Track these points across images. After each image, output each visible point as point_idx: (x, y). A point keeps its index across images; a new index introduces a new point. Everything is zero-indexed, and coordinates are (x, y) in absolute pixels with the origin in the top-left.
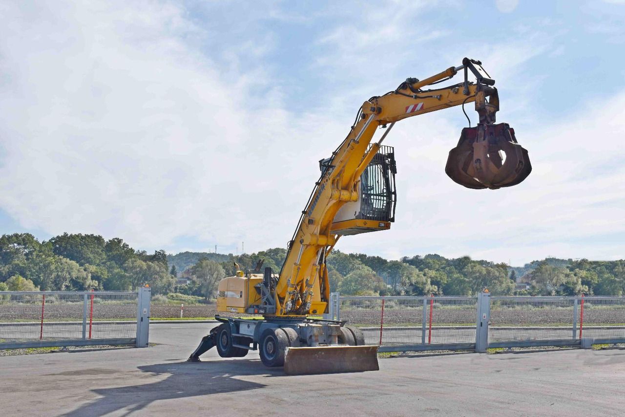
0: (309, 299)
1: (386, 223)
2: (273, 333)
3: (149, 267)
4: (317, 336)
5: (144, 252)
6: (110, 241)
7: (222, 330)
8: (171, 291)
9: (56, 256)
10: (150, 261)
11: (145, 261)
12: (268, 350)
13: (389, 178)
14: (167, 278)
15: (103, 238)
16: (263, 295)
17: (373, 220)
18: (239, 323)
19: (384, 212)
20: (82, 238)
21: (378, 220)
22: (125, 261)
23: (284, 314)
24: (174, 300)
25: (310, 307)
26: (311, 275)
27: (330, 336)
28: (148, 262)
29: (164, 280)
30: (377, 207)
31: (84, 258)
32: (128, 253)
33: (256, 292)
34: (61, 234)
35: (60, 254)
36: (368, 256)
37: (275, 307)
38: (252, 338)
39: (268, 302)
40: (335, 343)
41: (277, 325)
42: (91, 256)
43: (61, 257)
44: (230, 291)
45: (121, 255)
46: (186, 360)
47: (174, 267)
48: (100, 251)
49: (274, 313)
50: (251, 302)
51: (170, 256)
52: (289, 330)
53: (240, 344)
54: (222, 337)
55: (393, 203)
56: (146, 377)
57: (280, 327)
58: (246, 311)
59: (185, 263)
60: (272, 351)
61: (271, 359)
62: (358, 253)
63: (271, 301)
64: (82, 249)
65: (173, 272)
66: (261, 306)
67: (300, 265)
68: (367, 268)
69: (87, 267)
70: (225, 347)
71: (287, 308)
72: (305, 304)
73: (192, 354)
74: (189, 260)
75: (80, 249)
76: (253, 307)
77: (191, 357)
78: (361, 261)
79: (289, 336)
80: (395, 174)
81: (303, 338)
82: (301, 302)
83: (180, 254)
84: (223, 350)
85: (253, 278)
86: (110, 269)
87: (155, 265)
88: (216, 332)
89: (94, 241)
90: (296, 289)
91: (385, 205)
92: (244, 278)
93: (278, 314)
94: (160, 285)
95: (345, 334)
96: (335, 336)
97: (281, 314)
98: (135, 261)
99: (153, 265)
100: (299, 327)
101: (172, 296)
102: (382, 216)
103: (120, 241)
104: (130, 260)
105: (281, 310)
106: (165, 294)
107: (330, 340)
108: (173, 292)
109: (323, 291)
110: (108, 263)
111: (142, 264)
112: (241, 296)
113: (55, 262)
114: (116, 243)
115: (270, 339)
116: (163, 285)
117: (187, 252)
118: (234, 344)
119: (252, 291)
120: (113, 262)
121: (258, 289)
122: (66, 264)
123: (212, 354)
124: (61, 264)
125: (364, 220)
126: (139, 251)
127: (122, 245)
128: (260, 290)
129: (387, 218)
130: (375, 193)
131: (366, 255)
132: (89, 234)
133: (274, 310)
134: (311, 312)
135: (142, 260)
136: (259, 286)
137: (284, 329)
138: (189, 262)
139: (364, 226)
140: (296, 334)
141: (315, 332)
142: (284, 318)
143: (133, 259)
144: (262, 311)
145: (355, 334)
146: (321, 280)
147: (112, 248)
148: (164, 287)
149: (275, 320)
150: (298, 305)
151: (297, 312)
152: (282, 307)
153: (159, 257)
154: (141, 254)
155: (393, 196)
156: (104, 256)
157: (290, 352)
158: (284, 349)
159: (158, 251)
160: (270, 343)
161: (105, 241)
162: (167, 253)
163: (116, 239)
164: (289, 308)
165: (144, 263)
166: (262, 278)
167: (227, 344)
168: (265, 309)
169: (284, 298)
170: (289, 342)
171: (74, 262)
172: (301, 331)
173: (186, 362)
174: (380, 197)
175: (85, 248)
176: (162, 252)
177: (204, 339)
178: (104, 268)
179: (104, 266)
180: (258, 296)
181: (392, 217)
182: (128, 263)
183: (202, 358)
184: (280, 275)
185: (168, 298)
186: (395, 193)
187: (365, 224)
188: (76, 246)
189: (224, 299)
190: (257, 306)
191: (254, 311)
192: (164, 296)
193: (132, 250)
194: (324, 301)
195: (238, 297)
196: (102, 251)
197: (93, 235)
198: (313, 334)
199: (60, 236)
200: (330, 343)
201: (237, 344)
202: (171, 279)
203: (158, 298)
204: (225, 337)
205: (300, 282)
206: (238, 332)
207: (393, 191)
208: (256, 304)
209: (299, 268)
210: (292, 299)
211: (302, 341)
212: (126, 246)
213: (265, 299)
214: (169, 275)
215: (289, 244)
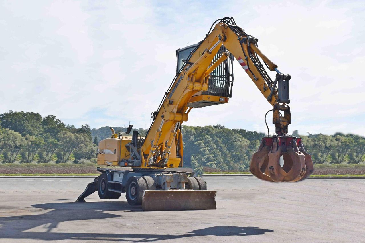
0: (167, 156)
1: (225, 98)
2: (135, 180)
3: (77, 138)
4: (169, 183)
5: (73, 126)
6: (46, 117)
7: (102, 178)
8: (93, 156)
9: (3, 128)
10: (77, 133)
11: (73, 133)
12: (132, 192)
13: (228, 64)
14: (91, 146)
15: (41, 115)
16: (131, 151)
17: (215, 95)
18: (114, 173)
19: (223, 90)
20: (25, 115)
21: (219, 96)
22: (58, 133)
23: (147, 166)
24: (95, 163)
25: (167, 162)
26: (170, 139)
27: (179, 183)
28: (75, 134)
29: (88, 148)
30: (218, 86)
31: (25, 130)
32: (60, 126)
33: (126, 149)
34: (7, 112)
35: (6, 127)
36: (246, 131)
37: (141, 161)
38: (121, 184)
39: (135, 157)
40: (183, 188)
41: (141, 174)
42: (31, 128)
43: (7, 129)
44: (107, 149)
45: (55, 128)
46: (75, 201)
47: (96, 138)
48: (38, 125)
49: (140, 166)
50: (122, 157)
51: (94, 130)
52: (149, 178)
53: (114, 189)
54: (102, 183)
55: (231, 83)
56: (35, 211)
57: (142, 176)
58: (119, 164)
59: (105, 135)
60: (134, 193)
61: (133, 199)
62: (239, 129)
63: (138, 157)
64: (24, 123)
65: (96, 142)
66: (130, 160)
67: (161, 131)
68: (246, 140)
69: (28, 137)
70: (103, 191)
71: (149, 163)
72: (163, 160)
73: (79, 197)
74: (109, 133)
75: (23, 123)
76: (124, 161)
77: (78, 199)
78: (242, 135)
79: (148, 182)
80: (233, 61)
81: (159, 184)
82: (161, 158)
83: (102, 128)
84: (102, 193)
85: (124, 139)
86: (46, 138)
87: (81, 137)
88: (98, 180)
89: (33, 117)
90: (157, 149)
91: (224, 84)
92: (118, 139)
93: (143, 167)
94: (85, 152)
95: (191, 182)
96: (183, 183)
97: (145, 166)
98: (66, 133)
99: (79, 136)
100: (156, 176)
101: (94, 160)
102: (222, 93)
103: (54, 118)
104: (62, 132)
105: (145, 163)
106: (89, 158)
107: (179, 186)
108: (95, 157)
109: (178, 150)
110: (45, 134)
111: (71, 136)
112: (115, 153)
113: (2, 133)
114: (50, 119)
115: (133, 185)
116: (87, 151)
117: (107, 126)
118: (110, 189)
119: (124, 148)
120: (48, 134)
121: (128, 147)
122: (11, 135)
123: (94, 197)
124: (8, 135)
125: (208, 96)
126: (69, 125)
127: (55, 121)
128: (130, 148)
129: (225, 94)
130: (217, 75)
131: (245, 131)
132: (30, 112)
133: (140, 163)
134: (168, 165)
135: (71, 132)
136: (128, 145)
137: (144, 177)
138: (108, 135)
139: (208, 100)
140: (153, 181)
141: (168, 179)
142: (148, 169)
143: (64, 131)
144: (130, 164)
145: (200, 182)
146: (177, 141)
147: (48, 123)
148: (88, 153)
149: (140, 171)
150: (159, 160)
151: (157, 165)
152: (146, 161)
153: (84, 130)
154: (71, 127)
155: (231, 77)
156: (42, 129)
157: (147, 193)
158: (142, 192)
159: (84, 125)
160: (133, 187)
161: (43, 117)
162: (91, 128)
163: (51, 116)
164: (151, 162)
165: (72, 135)
166: (132, 139)
167: (105, 189)
168: (133, 162)
169: (148, 155)
170: (147, 187)
171: (17, 133)
172: (157, 179)
173: (74, 202)
174: (220, 78)
175: (26, 123)
176: (87, 126)
177: (89, 185)
178: (41, 138)
179: (41, 137)
180: (128, 153)
181: (230, 93)
182: (60, 135)
183: (87, 200)
184: (146, 137)
185: (91, 162)
186: (232, 75)
187: (209, 98)
188: (19, 121)
189: (102, 155)
190: (127, 160)
191: (125, 164)
192: (88, 160)
193: (63, 125)
194: (179, 158)
195: (113, 153)
196: (40, 125)
197: (32, 112)
198: (165, 181)
199: (7, 113)
200: (180, 188)
201: (112, 189)
202: (94, 147)
203: (83, 161)
204: (103, 183)
205: (160, 144)
206: (112, 180)
207: (231, 73)
208: (126, 158)
209: (160, 134)
210: (154, 156)
211: (158, 186)
212: (58, 121)
213: (133, 154)
214: (92, 144)
215: (153, 114)
